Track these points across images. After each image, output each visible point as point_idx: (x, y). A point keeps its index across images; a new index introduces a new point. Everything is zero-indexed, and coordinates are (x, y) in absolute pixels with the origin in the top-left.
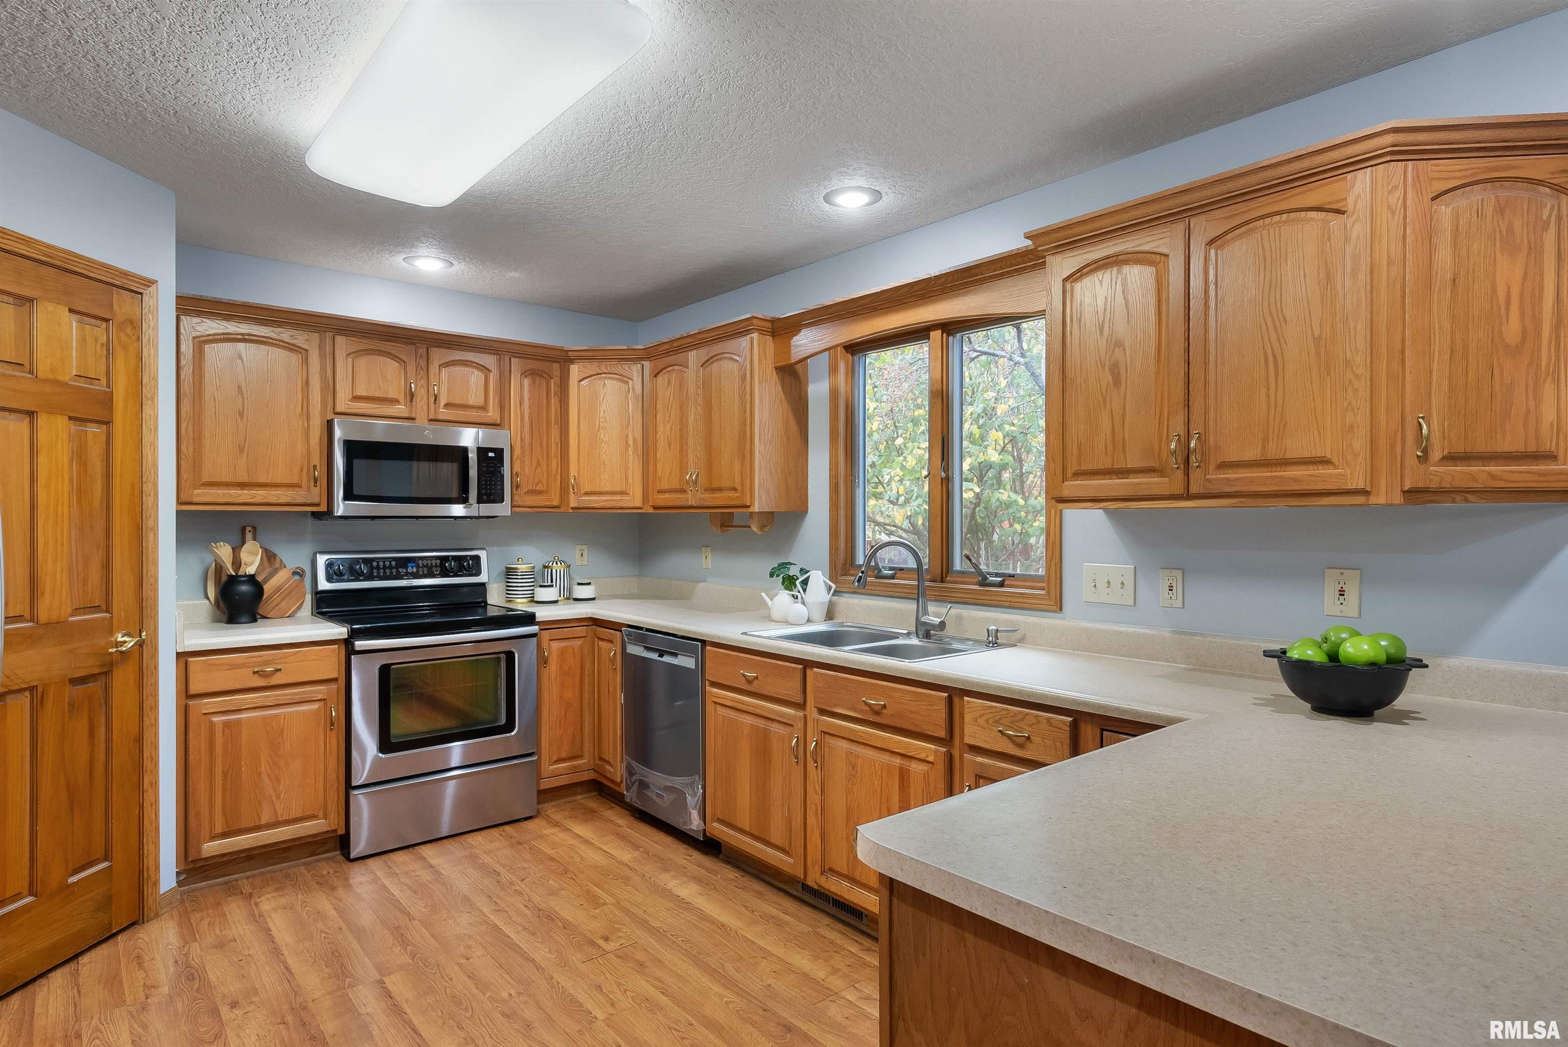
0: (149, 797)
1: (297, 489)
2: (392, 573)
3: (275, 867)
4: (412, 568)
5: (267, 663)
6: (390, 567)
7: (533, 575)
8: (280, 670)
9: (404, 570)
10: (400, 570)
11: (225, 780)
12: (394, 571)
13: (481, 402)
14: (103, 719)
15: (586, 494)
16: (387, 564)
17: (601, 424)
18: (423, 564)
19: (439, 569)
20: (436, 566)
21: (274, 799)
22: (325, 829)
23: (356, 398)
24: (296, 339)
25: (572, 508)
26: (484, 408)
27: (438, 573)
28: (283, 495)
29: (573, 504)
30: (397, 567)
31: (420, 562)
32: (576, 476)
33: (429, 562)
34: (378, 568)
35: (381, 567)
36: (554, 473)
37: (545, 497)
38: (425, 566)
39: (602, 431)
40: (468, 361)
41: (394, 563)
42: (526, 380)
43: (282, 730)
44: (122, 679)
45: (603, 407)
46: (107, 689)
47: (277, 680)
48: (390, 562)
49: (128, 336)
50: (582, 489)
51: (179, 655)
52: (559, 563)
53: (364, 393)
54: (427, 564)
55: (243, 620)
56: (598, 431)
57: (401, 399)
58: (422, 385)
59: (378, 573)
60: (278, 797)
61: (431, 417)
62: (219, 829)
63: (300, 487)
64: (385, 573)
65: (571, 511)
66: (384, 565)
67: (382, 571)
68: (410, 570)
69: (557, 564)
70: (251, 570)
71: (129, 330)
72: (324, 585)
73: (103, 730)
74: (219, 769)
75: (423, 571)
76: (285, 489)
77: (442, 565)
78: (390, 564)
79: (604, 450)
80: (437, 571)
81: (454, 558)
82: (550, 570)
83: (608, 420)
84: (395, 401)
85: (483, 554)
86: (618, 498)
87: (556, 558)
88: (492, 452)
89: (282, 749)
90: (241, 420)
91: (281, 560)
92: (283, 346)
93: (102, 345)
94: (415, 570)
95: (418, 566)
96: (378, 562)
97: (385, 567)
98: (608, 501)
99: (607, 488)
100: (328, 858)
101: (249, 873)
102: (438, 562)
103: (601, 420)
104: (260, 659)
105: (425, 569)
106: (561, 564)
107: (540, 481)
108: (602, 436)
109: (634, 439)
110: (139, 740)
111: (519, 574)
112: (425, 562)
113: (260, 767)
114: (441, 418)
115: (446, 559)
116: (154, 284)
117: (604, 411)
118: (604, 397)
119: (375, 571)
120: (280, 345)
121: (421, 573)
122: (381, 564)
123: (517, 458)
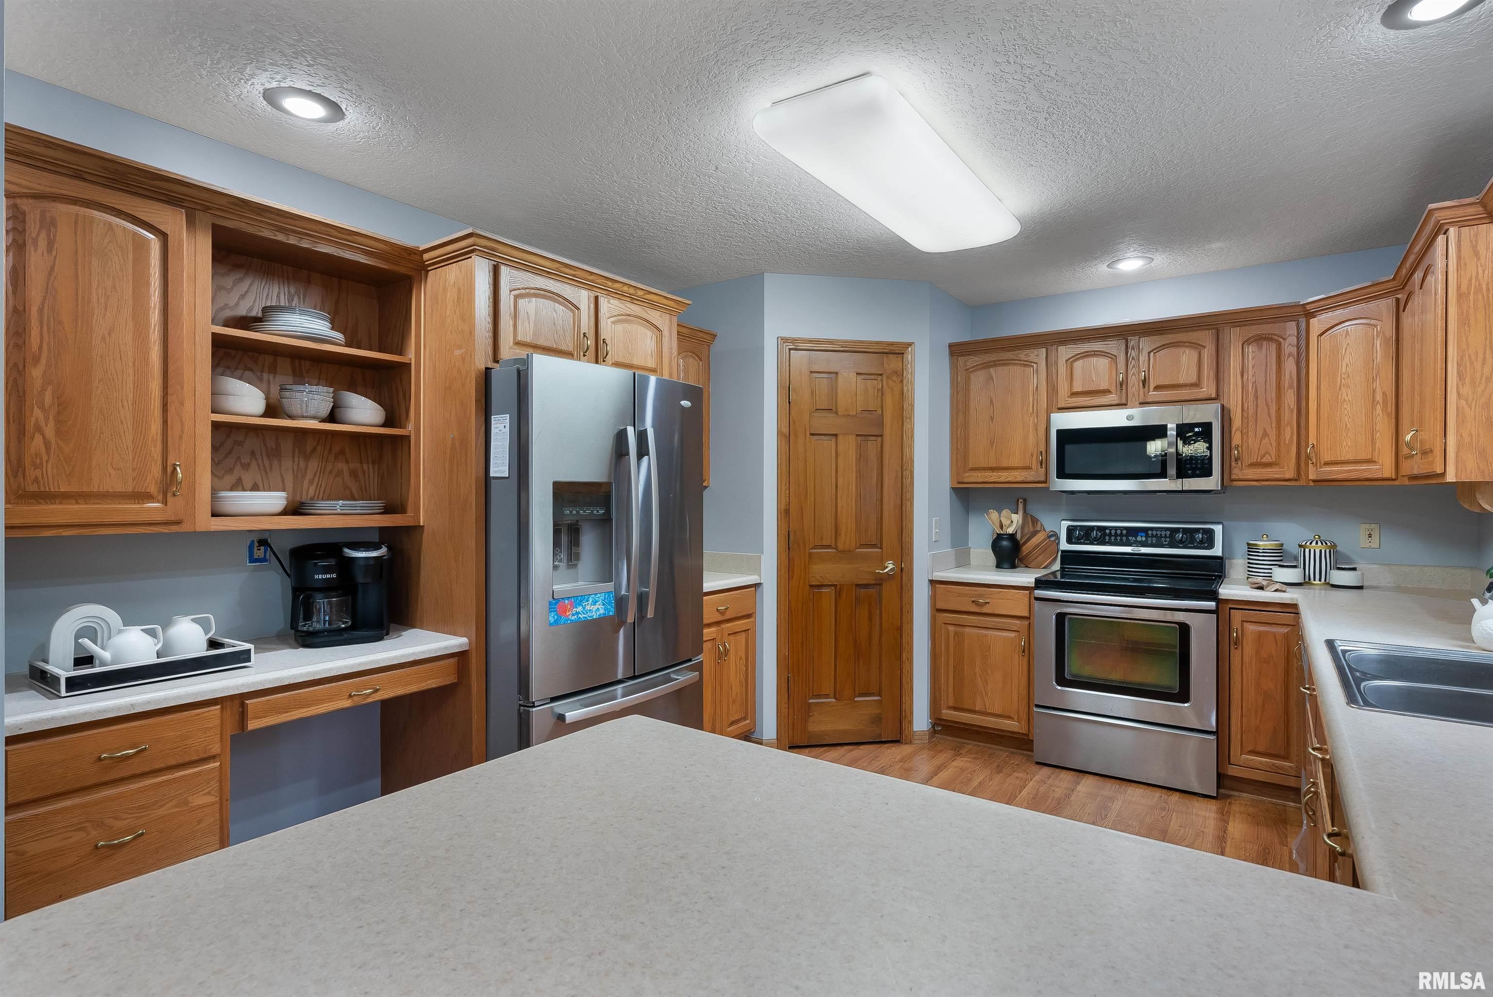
0: (906, 666)
1: (1030, 471)
2: (1121, 540)
3: (992, 746)
4: (1142, 537)
5: (981, 596)
6: (1121, 535)
7: (1281, 553)
8: (988, 603)
9: (1134, 539)
10: (1130, 538)
11: (954, 671)
12: (1124, 538)
13: (1193, 379)
14: (878, 612)
15: (1327, 464)
16: (1119, 532)
17: (1343, 380)
18: (1152, 534)
19: (1168, 539)
20: (1166, 537)
21: (984, 695)
22: (1016, 730)
23: (1074, 394)
24: (1029, 356)
25: (1314, 481)
26: (1197, 385)
27: (1167, 543)
28: (1019, 476)
29: (1312, 477)
30: (1127, 535)
31: (1150, 532)
32: (1315, 444)
33: (1159, 533)
34: (1110, 535)
35: (1113, 534)
36: (1287, 442)
37: (1275, 469)
38: (1154, 537)
39: (1343, 389)
40: (1180, 342)
41: (1124, 532)
42: (1250, 347)
43: (990, 647)
44: (889, 591)
45: (1346, 360)
46: (880, 595)
47: (985, 610)
48: (1122, 531)
49: (895, 382)
50: (1321, 458)
51: (932, 582)
52: (1319, 543)
53: (1080, 390)
54: (1157, 534)
55: (1005, 566)
56: (1340, 390)
57: (1113, 389)
58: (1134, 374)
59: (1110, 539)
60: (987, 695)
61: (1141, 401)
62: (951, 704)
63: (1031, 468)
64: (1116, 539)
65: (1312, 484)
66: (1116, 533)
67: (1113, 538)
68: (1139, 539)
69: (1317, 543)
70: (1010, 531)
71: (894, 378)
72: (1064, 546)
73: (878, 618)
74: (951, 662)
75: (1152, 540)
76: (1021, 471)
77: (1171, 536)
78: (1121, 533)
79: (1346, 412)
80: (1166, 541)
81: (1185, 530)
82: (1302, 549)
83: (1351, 375)
84: (1106, 392)
85: (1218, 529)
86: (1364, 467)
87: (1317, 537)
88: (1198, 427)
89: (989, 660)
90: (992, 423)
91: (1042, 524)
92: (1020, 364)
93: (878, 390)
94: (1144, 539)
95: (1147, 536)
96: (1110, 530)
97: (1116, 535)
98: (1350, 471)
99: (1350, 457)
100: (1023, 754)
101: (976, 743)
102: (1168, 533)
103: (1343, 376)
104: (976, 593)
105: (1154, 539)
106: (1322, 544)
107: (1267, 453)
108: (1344, 395)
109: (1384, 394)
110: (900, 629)
111: (1261, 551)
112: (1154, 533)
113: (976, 669)
114: (1150, 400)
115: (1177, 530)
116: (911, 345)
117: (1347, 365)
118: (1346, 348)
119: (1107, 538)
120: (1018, 364)
121: (1150, 542)
122: (1113, 532)
123: (1237, 430)
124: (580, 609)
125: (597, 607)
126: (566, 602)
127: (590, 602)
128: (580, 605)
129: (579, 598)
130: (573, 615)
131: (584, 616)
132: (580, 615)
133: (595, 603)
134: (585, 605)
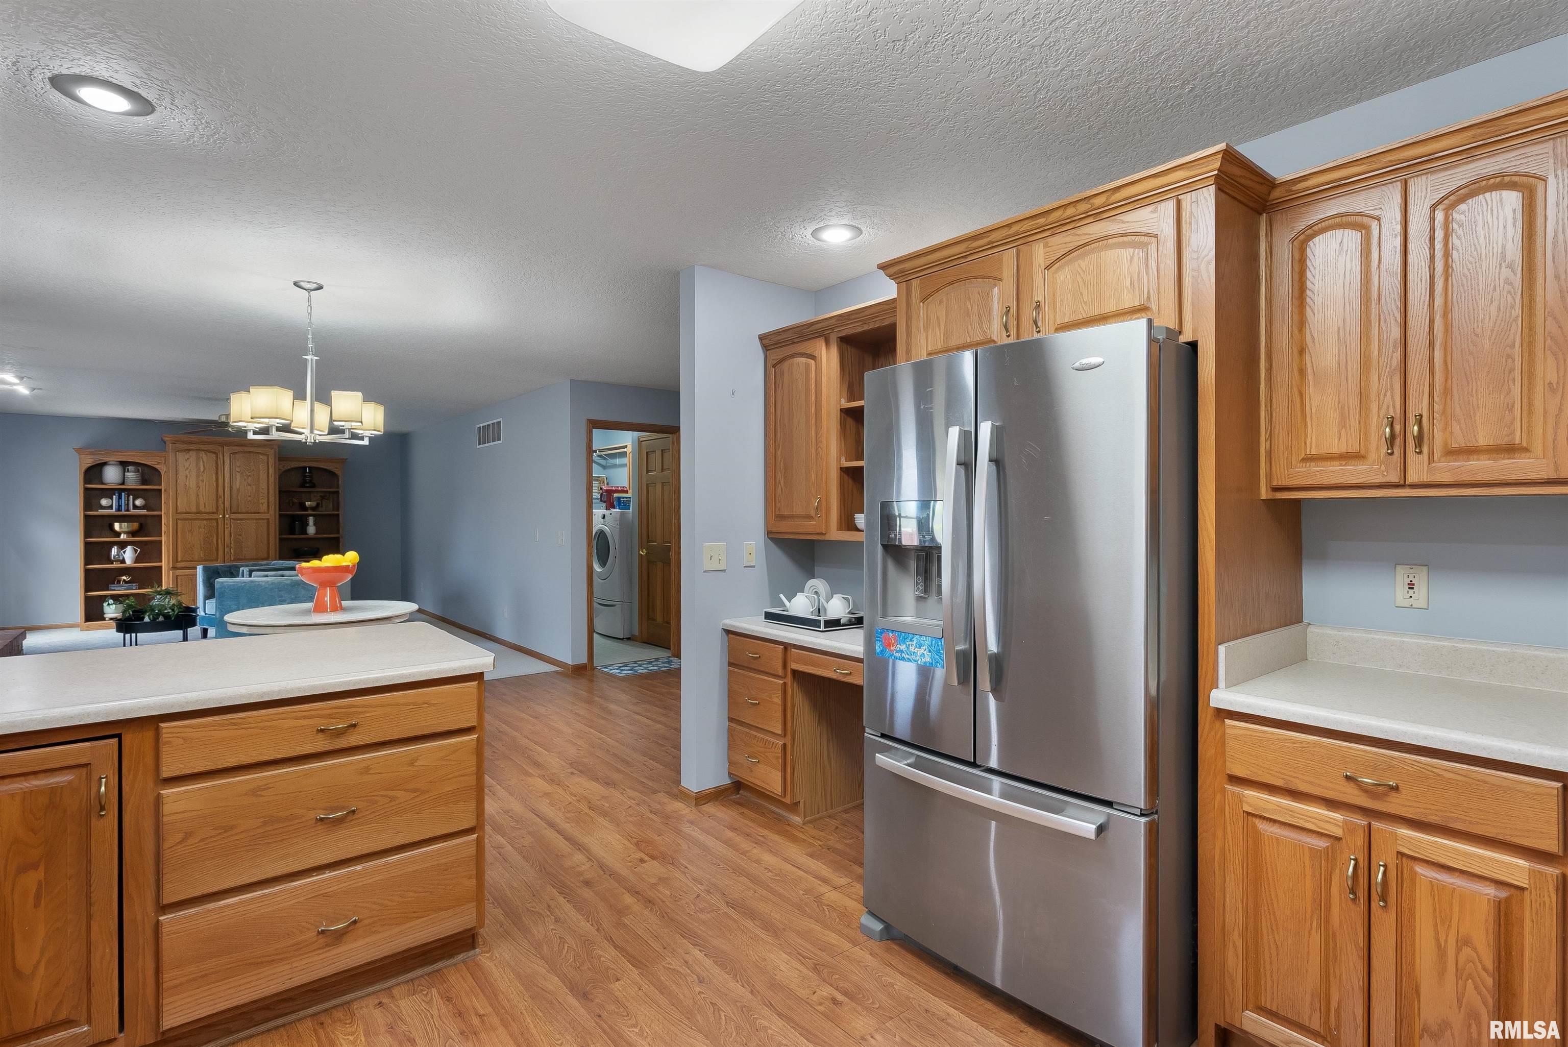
124: (903, 647)
125: (922, 651)
126: (891, 635)
127: (914, 643)
128: (904, 643)
129: (903, 634)
130: (897, 652)
131: (908, 657)
132: (903, 654)
133: (920, 646)
134: (909, 645)
